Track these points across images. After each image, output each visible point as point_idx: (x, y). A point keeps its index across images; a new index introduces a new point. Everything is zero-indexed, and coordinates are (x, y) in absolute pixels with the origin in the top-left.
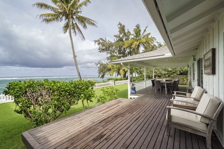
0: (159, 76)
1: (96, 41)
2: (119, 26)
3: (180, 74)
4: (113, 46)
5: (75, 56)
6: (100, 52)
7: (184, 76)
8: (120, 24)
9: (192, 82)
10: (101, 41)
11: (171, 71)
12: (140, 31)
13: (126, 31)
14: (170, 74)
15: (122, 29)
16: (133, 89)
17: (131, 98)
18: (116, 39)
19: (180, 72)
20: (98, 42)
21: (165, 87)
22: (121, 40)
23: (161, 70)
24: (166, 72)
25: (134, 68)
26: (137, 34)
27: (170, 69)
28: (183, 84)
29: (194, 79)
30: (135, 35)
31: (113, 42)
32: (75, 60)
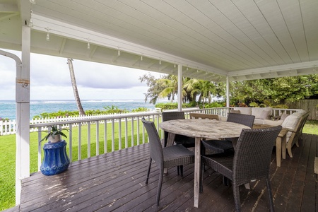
0: (257, 102)
23: (260, 88)
24: (275, 93)
27: (284, 85)
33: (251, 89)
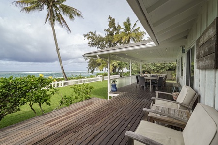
0: (148, 72)
1: (85, 36)
2: (109, 20)
3: (168, 70)
4: (103, 41)
5: (58, 50)
6: (90, 46)
7: (173, 71)
8: (110, 18)
9: (180, 79)
10: (90, 35)
11: (160, 66)
12: (130, 24)
13: (116, 25)
14: (159, 69)
15: (112, 23)
16: (114, 86)
17: (110, 97)
18: (107, 33)
19: (169, 67)
20: (87, 36)
21: (149, 84)
22: (111, 34)
23: (150, 66)
24: (155, 68)
25: (123, 63)
26: (127, 27)
27: (159, 65)
28: (171, 80)
29: (182, 75)
30: (125, 29)
31: (104, 36)
32: (58, 54)
33: (146, 66)
